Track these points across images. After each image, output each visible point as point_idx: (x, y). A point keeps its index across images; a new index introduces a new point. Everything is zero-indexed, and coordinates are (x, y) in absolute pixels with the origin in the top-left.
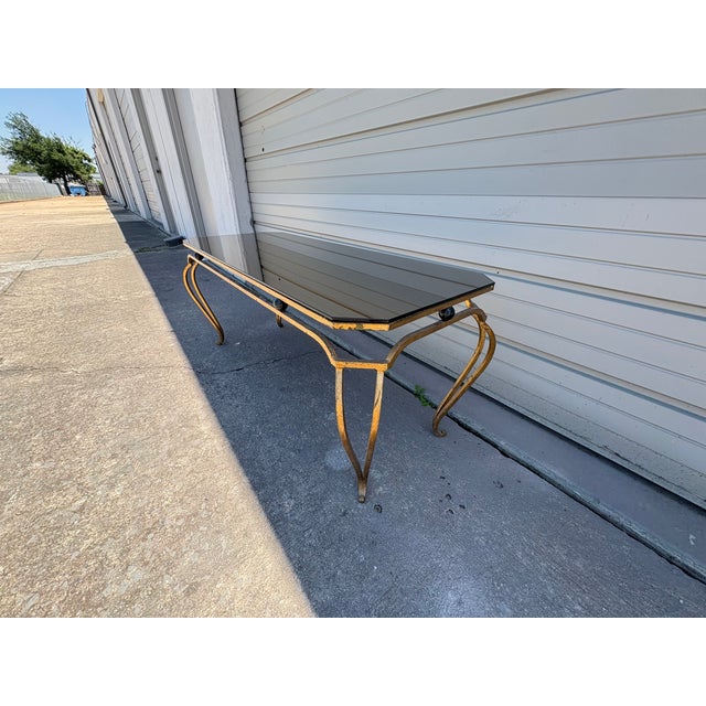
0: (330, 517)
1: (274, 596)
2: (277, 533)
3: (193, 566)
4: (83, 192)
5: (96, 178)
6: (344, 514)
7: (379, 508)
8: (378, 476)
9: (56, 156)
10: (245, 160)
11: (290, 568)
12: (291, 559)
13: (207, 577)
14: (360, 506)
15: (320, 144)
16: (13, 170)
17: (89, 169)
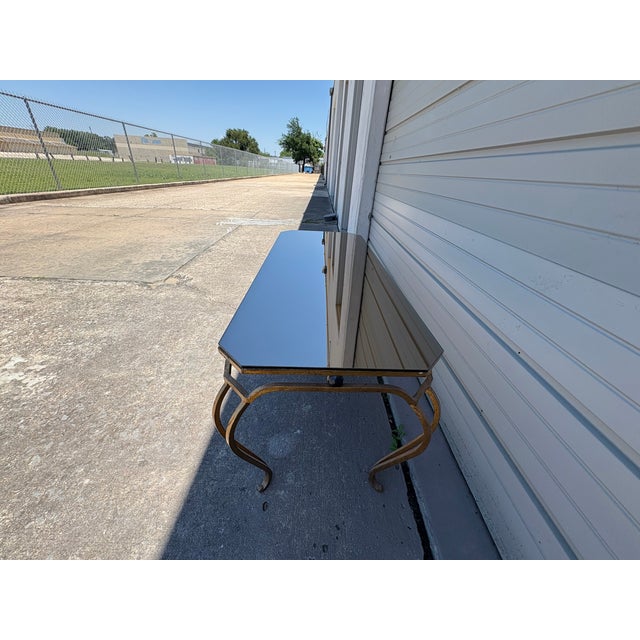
0: (234, 483)
1: (165, 504)
2: (200, 467)
3: (154, 451)
4: (311, 170)
5: (322, 160)
6: (243, 489)
7: (265, 506)
8: (290, 481)
9: (305, 146)
10: (380, 164)
11: (185, 496)
12: (191, 491)
13: (153, 463)
14: (257, 493)
15: (423, 159)
16: (282, 154)
17: (320, 154)
